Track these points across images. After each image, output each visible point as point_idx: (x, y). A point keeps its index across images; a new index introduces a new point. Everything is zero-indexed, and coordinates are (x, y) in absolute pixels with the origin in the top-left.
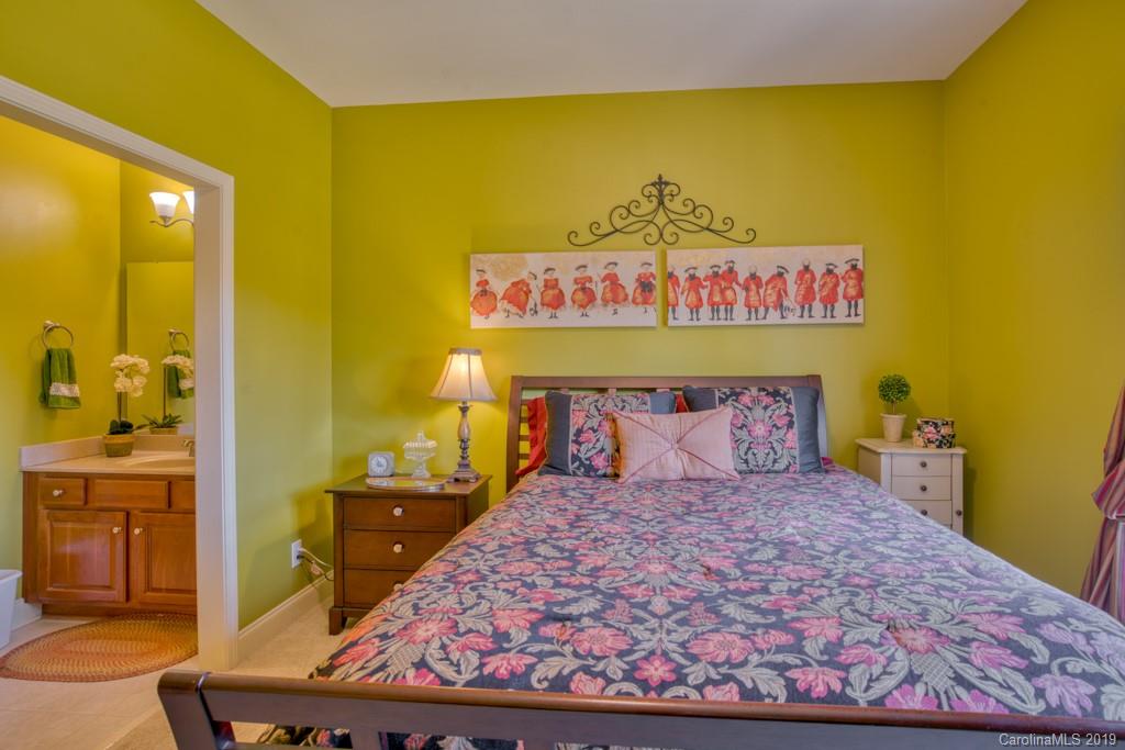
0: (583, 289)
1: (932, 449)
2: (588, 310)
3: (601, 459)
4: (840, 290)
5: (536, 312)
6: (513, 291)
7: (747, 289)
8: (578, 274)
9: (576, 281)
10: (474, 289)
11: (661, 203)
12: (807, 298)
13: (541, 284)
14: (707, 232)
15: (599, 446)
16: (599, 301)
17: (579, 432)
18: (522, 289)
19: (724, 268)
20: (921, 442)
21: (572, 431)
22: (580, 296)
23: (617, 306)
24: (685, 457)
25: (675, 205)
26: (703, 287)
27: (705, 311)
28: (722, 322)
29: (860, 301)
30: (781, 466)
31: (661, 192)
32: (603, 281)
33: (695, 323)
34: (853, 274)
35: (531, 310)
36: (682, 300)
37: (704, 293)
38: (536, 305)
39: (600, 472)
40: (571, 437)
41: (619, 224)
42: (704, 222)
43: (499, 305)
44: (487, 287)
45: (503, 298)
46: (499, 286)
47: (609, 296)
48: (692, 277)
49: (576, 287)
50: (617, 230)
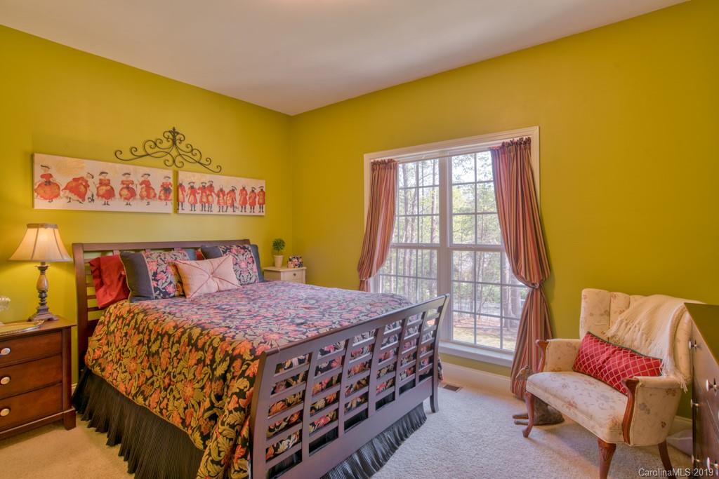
0: (128, 188)
1: (297, 268)
2: (131, 201)
3: (171, 288)
4: (257, 200)
5: (93, 200)
6: (74, 184)
7: (218, 196)
8: (124, 178)
9: (123, 182)
10: (38, 180)
11: (174, 143)
12: (244, 203)
13: (97, 182)
14: (198, 164)
15: (169, 280)
16: (138, 197)
17: (155, 274)
18: (81, 184)
19: (208, 184)
20: (292, 266)
21: (151, 274)
22: (125, 192)
23: (149, 200)
24: (217, 280)
25: (182, 146)
26: (198, 193)
27: (198, 206)
28: (207, 213)
29: (264, 206)
30: (253, 281)
31: (174, 137)
32: (141, 184)
33: (192, 212)
34: (261, 193)
35: (89, 198)
36: (186, 199)
37: (198, 197)
38: (93, 196)
39: (172, 295)
40: (151, 277)
41: (150, 151)
42: (197, 158)
43: (62, 193)
44: (51, 180)
45: (65, 189)
46: (62, 180)
47: (144, 193)
48: (192, 188)
49: (122, 186)
50: (148, 155)
